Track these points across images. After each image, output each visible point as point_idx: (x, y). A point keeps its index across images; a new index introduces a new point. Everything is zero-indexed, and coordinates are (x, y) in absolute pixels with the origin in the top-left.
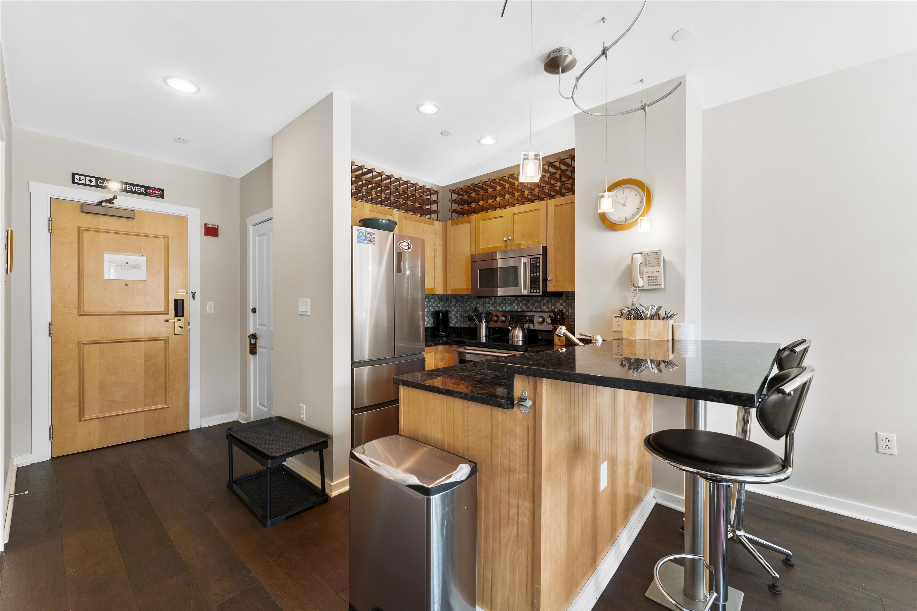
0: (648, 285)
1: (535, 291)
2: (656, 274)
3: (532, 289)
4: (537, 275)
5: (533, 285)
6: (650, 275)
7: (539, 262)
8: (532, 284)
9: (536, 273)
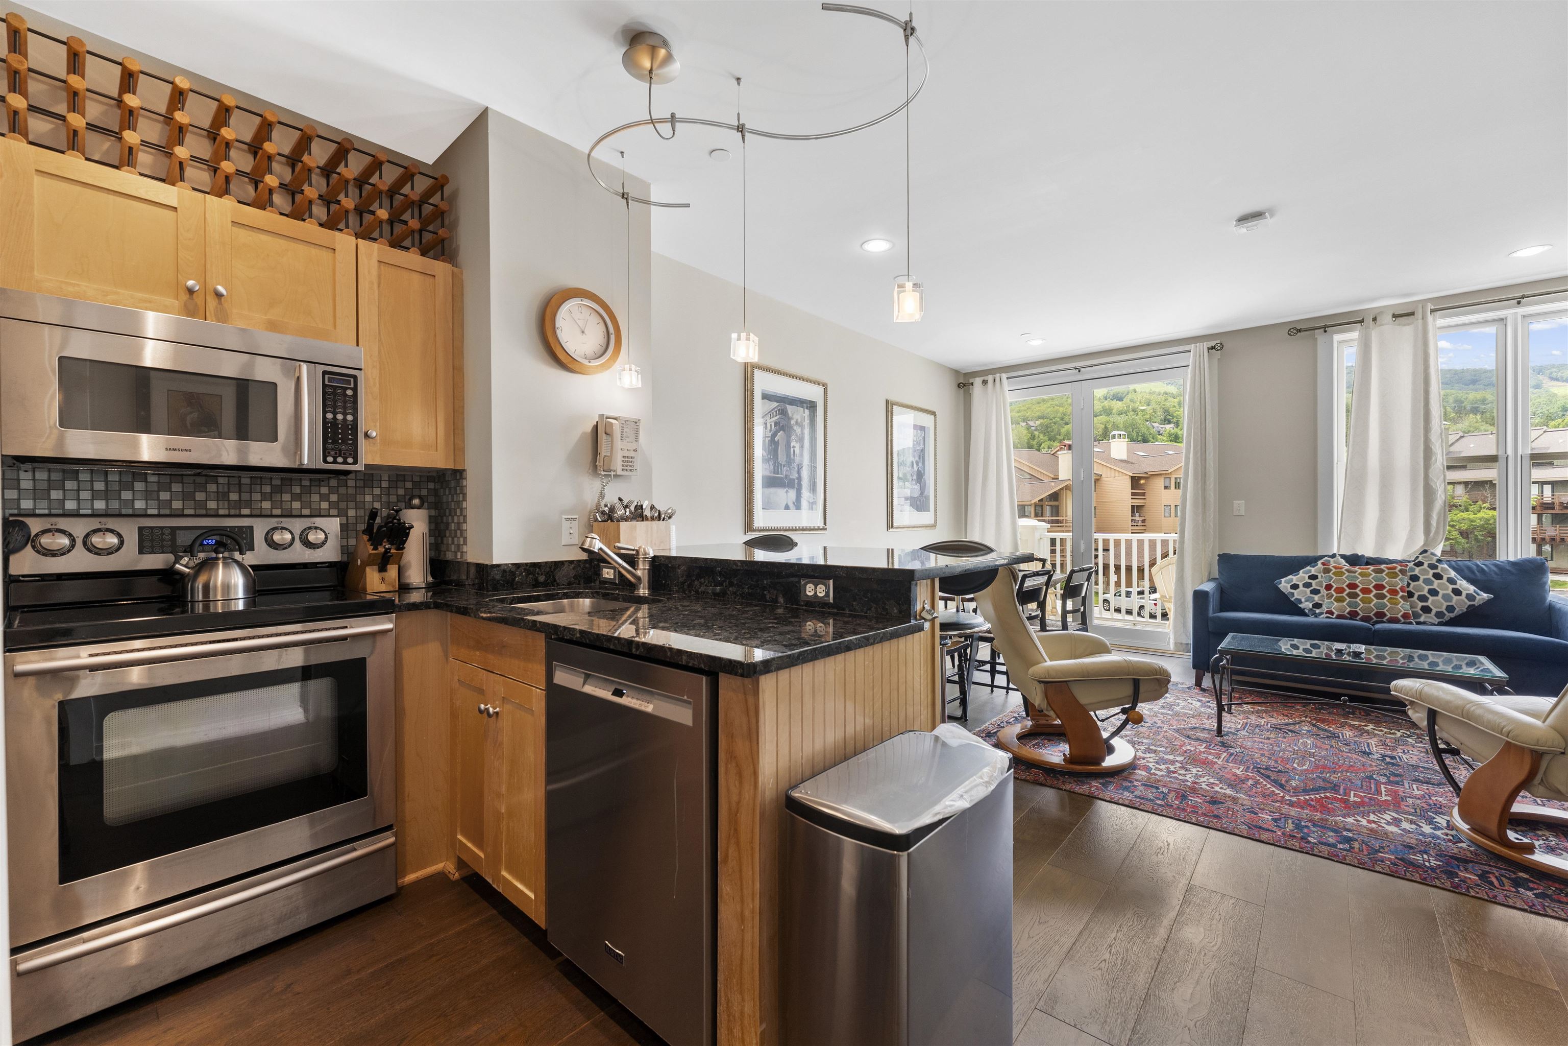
0: (623, 470)
1: (340, 460)
2: (632, 454)
3: (329, 453)
4: (345, 419)
5: (332, 443)
6: (626, 454)
7: (352, 386)
8: (330, 441)
9: (345, 414)
